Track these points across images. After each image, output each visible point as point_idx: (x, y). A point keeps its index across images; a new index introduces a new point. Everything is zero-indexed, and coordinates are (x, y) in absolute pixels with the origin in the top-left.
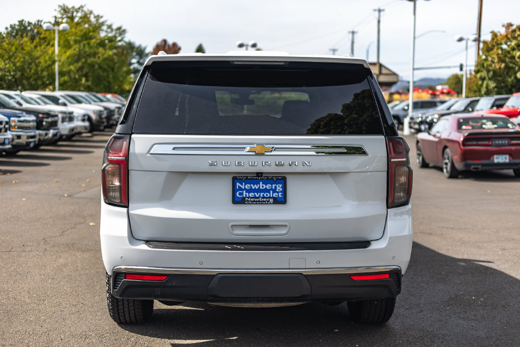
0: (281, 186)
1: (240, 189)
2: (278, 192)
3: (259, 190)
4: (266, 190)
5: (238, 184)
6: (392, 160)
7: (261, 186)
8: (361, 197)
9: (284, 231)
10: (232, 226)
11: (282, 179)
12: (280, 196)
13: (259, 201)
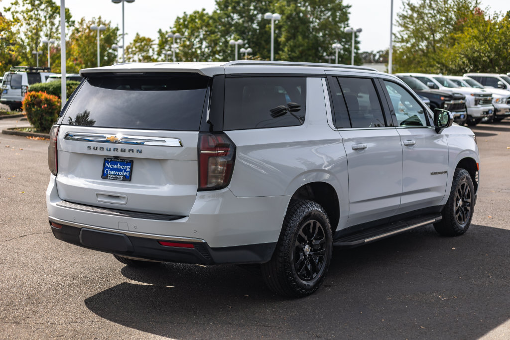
0: (129, 167)
1: (107, 168)
2: (127, 172)
3: (116, 170)
4: (121, 170)
5: (107, 164)
6: (202, 152)
7: (119, 166)
8: (176, 181)
9: (123, 202)
10: (97, 194)
11: (130, 162)
12: (128, 175)
13: (115, 178)
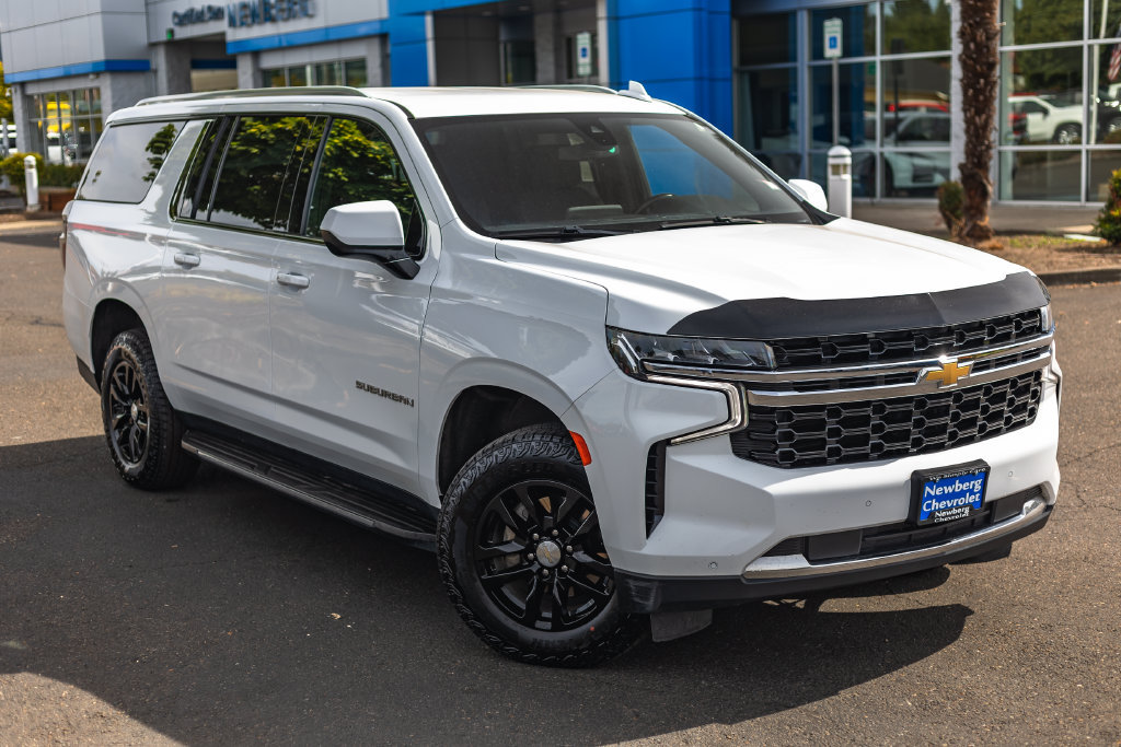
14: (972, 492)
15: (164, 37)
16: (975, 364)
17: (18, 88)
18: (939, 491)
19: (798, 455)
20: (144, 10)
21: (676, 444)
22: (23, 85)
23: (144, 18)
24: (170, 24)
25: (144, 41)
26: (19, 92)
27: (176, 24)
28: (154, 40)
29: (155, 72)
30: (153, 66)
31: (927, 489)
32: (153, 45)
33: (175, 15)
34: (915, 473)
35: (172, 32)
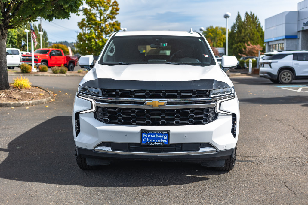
14: (163, 139)
15: (301, 29)
16: (168, 102)
17: (267, 43)
18: (149, 136)
19: (109, 120)
20: (297, 22)
21: (81, 113)
22: (268, 42)
23: (297, 24)
24: (303, 26)
25: (297, 30)
26: (267, 44)
27: (304, 26)
28: (299, 30)
29: (299, 39)
30: (298, 37)
31: (144, 135)
32: (299, 31)
33: (304, 23)
34: (142, 130)
35: (303, 28)
